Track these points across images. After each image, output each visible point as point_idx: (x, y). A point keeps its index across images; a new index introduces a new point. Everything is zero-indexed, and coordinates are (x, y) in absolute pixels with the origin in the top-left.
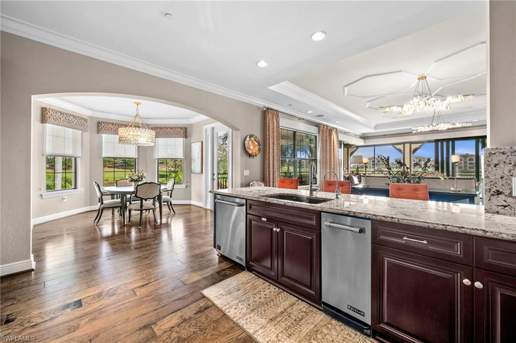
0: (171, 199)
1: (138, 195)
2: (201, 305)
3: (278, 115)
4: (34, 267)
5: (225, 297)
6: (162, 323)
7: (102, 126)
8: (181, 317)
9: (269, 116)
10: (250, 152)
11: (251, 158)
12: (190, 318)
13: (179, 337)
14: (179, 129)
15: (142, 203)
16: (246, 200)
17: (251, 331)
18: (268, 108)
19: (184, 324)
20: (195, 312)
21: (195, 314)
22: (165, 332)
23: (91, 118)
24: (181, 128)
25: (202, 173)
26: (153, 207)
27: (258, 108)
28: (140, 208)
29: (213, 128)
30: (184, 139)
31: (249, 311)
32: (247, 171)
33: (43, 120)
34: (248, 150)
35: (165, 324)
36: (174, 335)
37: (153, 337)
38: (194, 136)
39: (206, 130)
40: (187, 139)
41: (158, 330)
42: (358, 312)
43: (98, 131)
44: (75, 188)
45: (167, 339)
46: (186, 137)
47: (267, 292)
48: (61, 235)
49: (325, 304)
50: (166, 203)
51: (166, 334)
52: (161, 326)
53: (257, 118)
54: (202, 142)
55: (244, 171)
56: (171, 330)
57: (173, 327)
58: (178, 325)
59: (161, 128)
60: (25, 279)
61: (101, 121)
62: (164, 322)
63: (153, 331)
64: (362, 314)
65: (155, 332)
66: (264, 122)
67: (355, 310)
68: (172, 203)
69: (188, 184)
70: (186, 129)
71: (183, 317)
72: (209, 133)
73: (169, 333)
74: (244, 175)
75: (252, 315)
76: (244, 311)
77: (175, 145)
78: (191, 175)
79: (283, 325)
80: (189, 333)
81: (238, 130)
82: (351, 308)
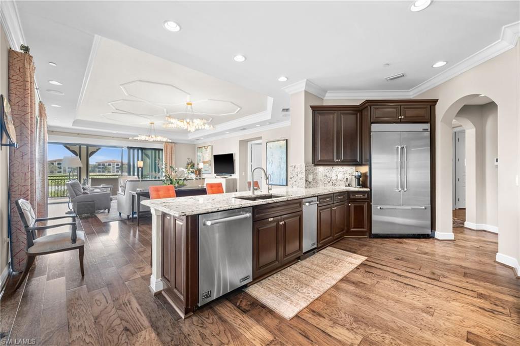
2: (309, 316)
6: (348, 339)
8: (332, 327)
12: (331, 320)
13: (355, 321)
19: (340, 322)
20: (321, 319)
21: (324, 318)
22: (356, 333)
35: (347, 337)
36: (355, 325)
37: (367, 340)
41: (357, 339)
45: (361, 329)
51: (358, 332)
52: (352, 339)
56: (352, 330)
57: (348, 329)
58: (343, 326)
62: (346, 339)
63: (360, 343)
65: (361, 341)
71: (332, 326)
73: (355, 330)
80: (347, 316)
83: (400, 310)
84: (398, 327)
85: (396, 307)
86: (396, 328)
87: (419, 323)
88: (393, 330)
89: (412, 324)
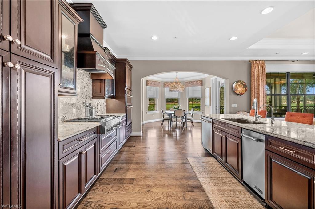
0: (192, 119)
1: (175, 115)
2: (184, 161)
3: (264, 63)
4: (142, 135)
5: (195, 163)
7: (165, 84)
9: (254, 66)
10: (237, 92)
11: (239, 96)
12: (178, 164)
14: (198, 82)
15: (177, 119)
16: (212, 119)
17: (198, 176)
18: (253, 61)
19: (175, 164)
20: (181, 162)
23: (162, 81)
24: (199, 81)
25: (210, 105)
26: (182, 121)
27: (245, 62)
28: (176, 121)
29: (216, 79)
30: (201, 86)
31: (203, 170)
32: (234, 105)
33: (147, 85)
34: (235, 91)
38: (207, 85)
39: (212, 80)
40: (203, 87)
42: (259, 190)
43: (164, 87)
44: (157, 111)
46: (202, 86)
47: (218, 168)
48: (152, 128)
49: (244, 182)
50: (190, 121)
53: (245, 69)
54: (210, 88)
55: (233, 105)
57: (171, 164)
59: (189, 82)
60: (139, 138)
61: (165, 82)
64: (261, 192)
66: (251, 71)
67: (257, 188)
68: (193, 121)
69: (203, 112)
70: (202, 81)
72: (214, 82)
74: (233, 107)
75: (203, 172)
76: (201, 170)
77: (197, 90)
78: (205, 107)
79: (215, 181)
80: (175, 167)
81: (228, 79)
82: (256, 187)
83: (160, 180)
84: (158, 172)
85: (163, 182)
86: (158, 171)
87: (152, 178)
88: (159, 170)
89: (154, 176)
